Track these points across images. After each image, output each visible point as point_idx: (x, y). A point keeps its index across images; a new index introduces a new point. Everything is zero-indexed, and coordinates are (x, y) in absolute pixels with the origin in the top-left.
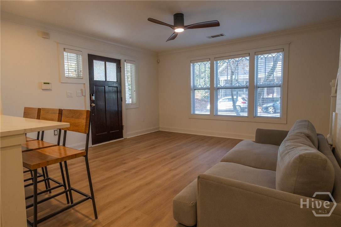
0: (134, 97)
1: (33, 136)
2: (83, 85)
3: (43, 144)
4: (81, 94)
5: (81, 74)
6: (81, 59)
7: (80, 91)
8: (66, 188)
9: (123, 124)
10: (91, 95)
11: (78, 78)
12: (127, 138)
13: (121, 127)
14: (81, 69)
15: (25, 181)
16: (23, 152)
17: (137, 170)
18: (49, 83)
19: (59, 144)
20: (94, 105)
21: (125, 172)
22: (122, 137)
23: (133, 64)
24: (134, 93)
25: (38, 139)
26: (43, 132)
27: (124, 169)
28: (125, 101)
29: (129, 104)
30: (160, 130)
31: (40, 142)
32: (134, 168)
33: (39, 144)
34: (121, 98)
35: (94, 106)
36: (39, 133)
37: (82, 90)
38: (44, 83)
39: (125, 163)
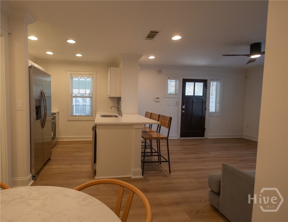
0: (218, 108)
1: (148, 126)
2: (178, 99)
3: (151, 130)
4: (176, 104)
5: (177, 91)
6: (178, 82)
7: (175, 103)
8: (158, 154)
9: (206, 127)
10: (183, 104)
11: (176, 94)
12: (208, 138)
13: (203, 129)
14: (178, 89)
15: (142, 146)
16: (142, 132)
17: (205, 160)
18: (159, 98)
19: (157, 132)
20: (183, 111)
21: (196, 158)
22: (204, 137)
23: (218, 81)
24: (218, 104)
25: (149, 128)
26: (152, 125)
27: (196, 157)
28: (209, 110)
29: (212, 113)
30: (243, 138)
31: (150, 129)
32: (203, 158)
33: (150, 130)
34: (206, 107)
35: (184, 113)
36: (150, 125)
37: (177, 102)
38: (156, 98)
39: (198, 154)
